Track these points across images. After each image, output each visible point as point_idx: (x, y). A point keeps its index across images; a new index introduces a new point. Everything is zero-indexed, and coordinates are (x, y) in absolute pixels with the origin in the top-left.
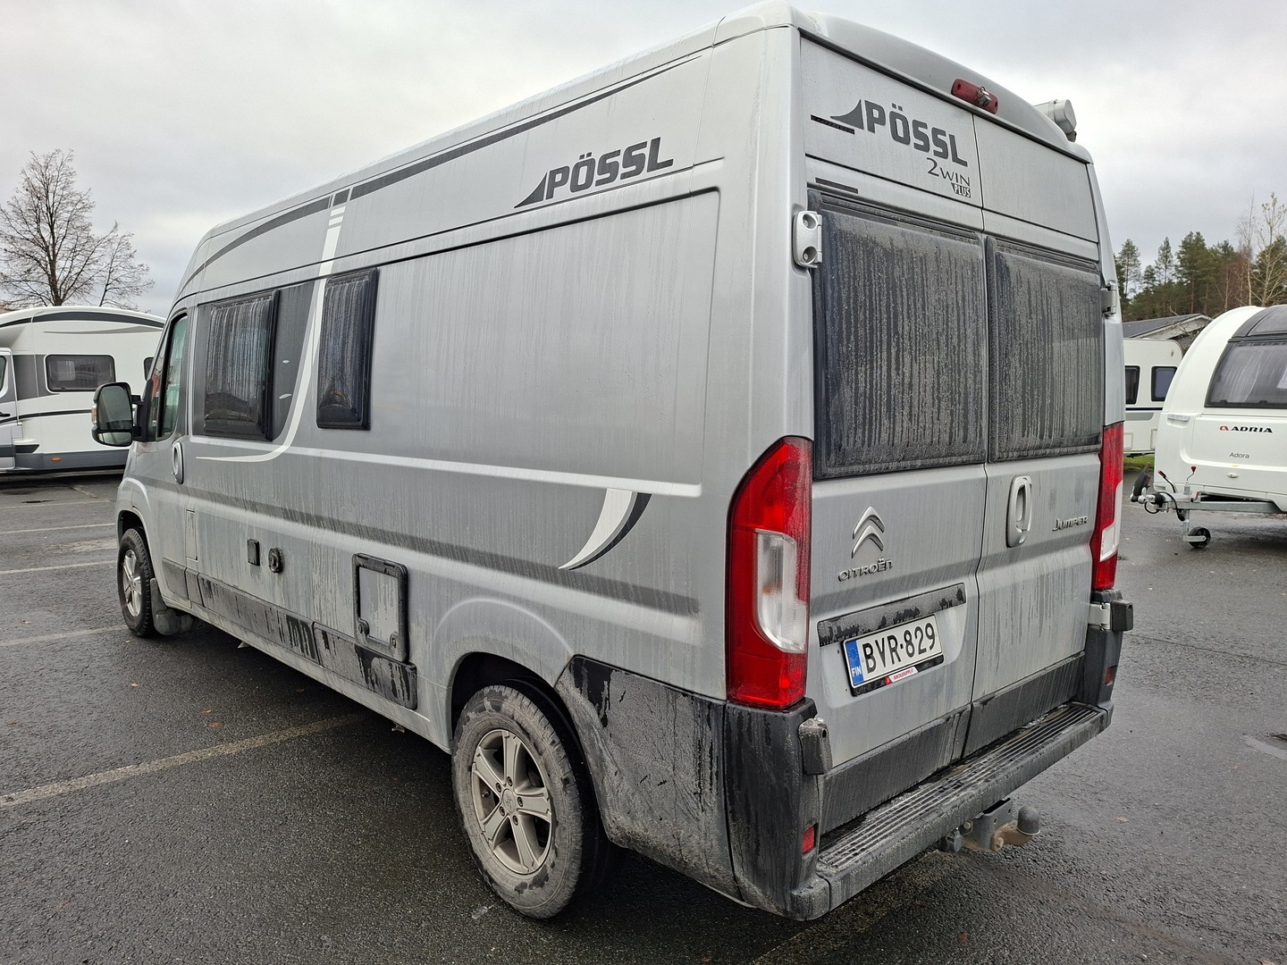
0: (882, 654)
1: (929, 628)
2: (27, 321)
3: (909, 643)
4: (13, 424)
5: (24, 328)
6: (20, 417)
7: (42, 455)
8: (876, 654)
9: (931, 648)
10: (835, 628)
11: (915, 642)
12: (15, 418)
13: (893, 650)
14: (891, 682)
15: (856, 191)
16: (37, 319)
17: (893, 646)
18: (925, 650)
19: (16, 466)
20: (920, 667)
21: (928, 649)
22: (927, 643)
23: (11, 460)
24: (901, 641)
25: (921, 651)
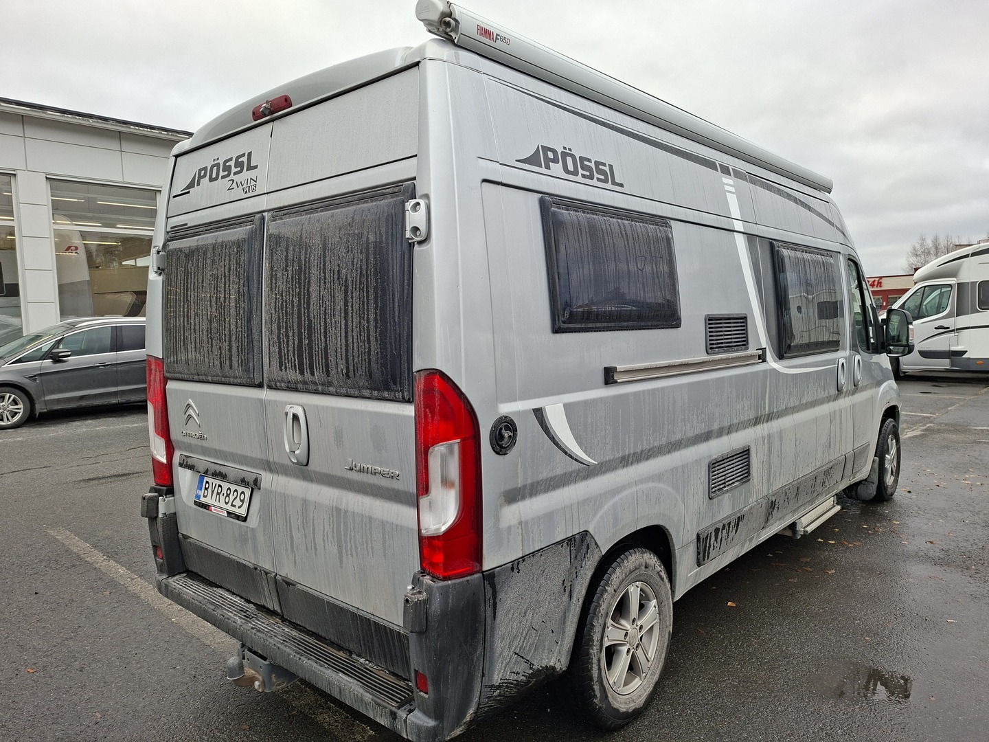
0: (213, 492)
1: (243, 495)
2: (966, 256)
3: (228, 495)
4: (951, 335)
5: (963, 262)
6: (957, 329)
7: (969, 359)
8: (210, 490)
9: (239, 507)
10: (185, 461)
11: (232, 498)
12: (953, 330)
13: (218, 494)
14: (211, 511)
15: (186, 224)
16: (974, 254)
17: (219, 491)
18: (235, 506)
19: (952, 366)
20: (229, 514)
21: (237, 507)
22: (238, 503)
23: (947, 361)
24: (224, 491)
25: (232, 505)
